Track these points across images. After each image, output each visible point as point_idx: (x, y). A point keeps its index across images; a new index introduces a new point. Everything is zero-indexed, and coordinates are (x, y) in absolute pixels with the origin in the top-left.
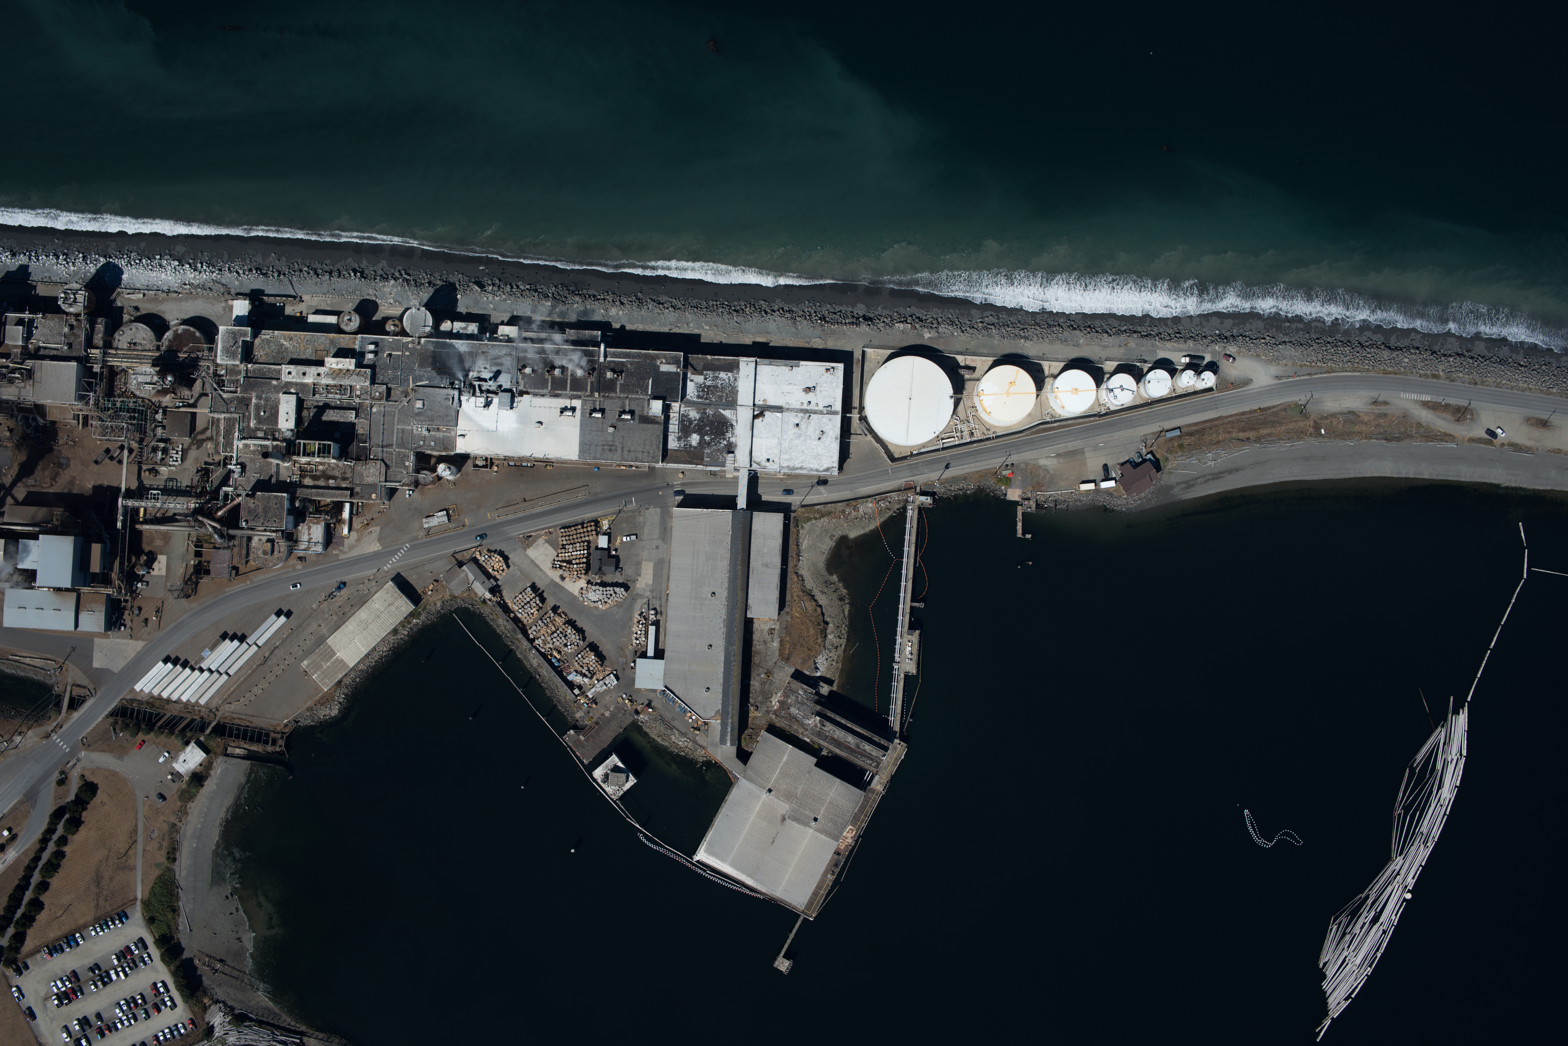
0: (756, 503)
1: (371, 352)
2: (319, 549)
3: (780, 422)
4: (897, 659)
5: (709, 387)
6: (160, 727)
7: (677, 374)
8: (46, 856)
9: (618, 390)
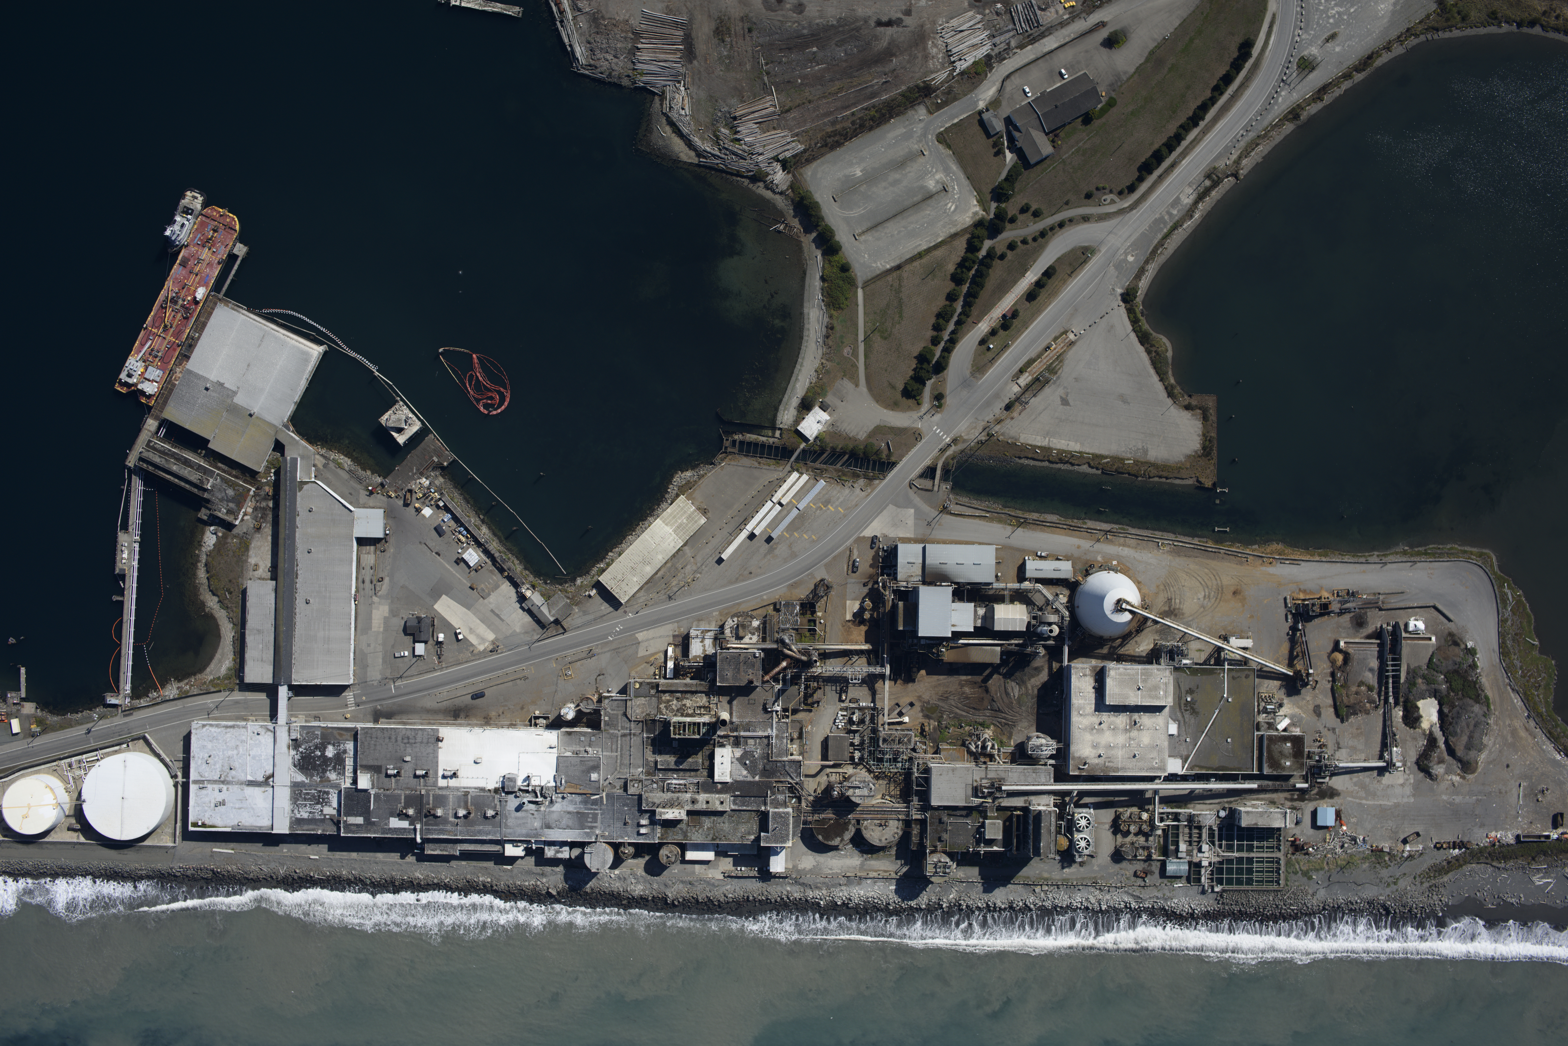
0: (271, 691)
1: (643, 826)
2: (693, 633)
3: (249, 770)
4: (137, 545)
5: (318, 803)
6: (844, 453)
7: (347, 815)
8: (951, 327)
9: (403, 797)
